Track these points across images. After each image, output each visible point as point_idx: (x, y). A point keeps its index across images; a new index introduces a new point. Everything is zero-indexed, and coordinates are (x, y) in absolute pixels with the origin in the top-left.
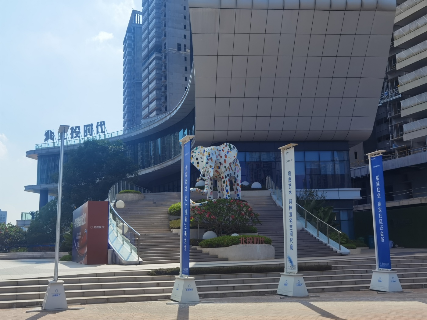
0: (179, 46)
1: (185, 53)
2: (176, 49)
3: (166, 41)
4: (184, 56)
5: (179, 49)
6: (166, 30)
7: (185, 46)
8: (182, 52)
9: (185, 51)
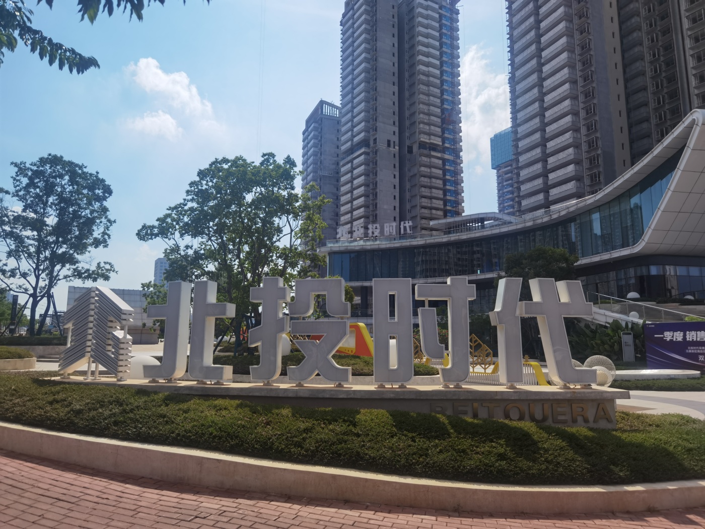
0: (389, 141)
1: (394, 149)
2: (386, 146)
3: (377, 136)
4: (393, 152)
5: (389, 145)
6: (377, 125)
7: (394, 142)
8: (391, 149)
9: (394, 148)
